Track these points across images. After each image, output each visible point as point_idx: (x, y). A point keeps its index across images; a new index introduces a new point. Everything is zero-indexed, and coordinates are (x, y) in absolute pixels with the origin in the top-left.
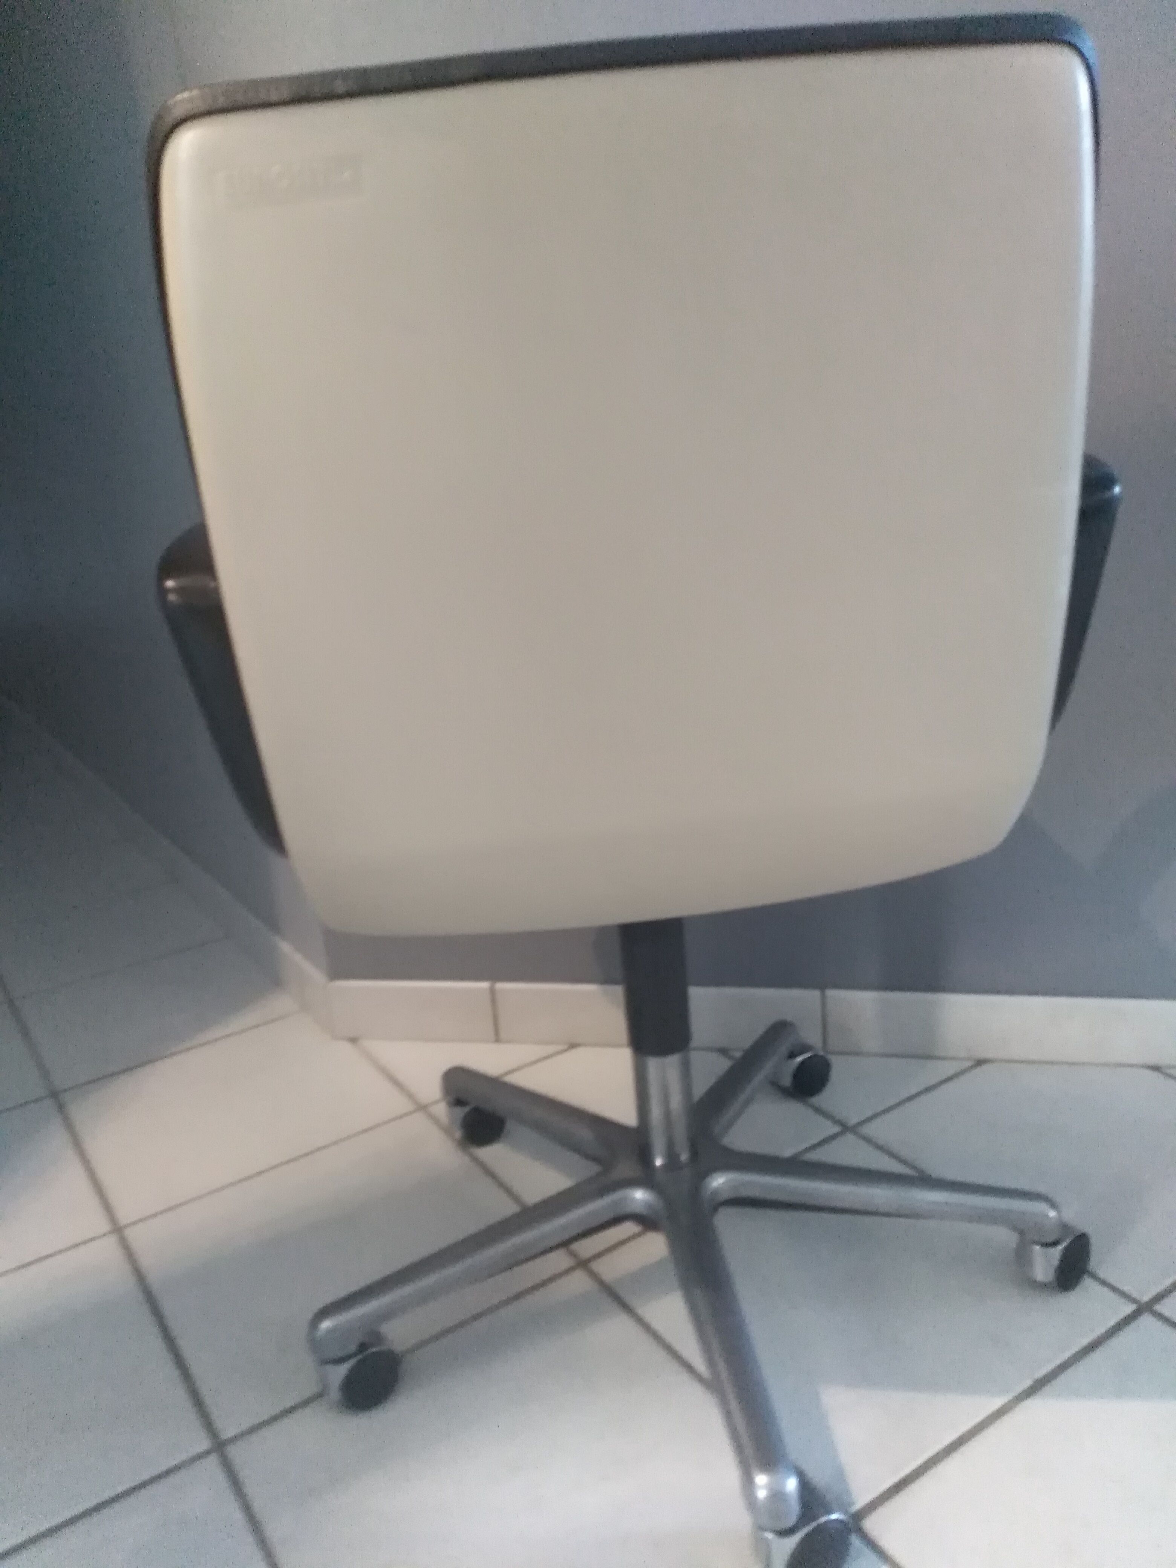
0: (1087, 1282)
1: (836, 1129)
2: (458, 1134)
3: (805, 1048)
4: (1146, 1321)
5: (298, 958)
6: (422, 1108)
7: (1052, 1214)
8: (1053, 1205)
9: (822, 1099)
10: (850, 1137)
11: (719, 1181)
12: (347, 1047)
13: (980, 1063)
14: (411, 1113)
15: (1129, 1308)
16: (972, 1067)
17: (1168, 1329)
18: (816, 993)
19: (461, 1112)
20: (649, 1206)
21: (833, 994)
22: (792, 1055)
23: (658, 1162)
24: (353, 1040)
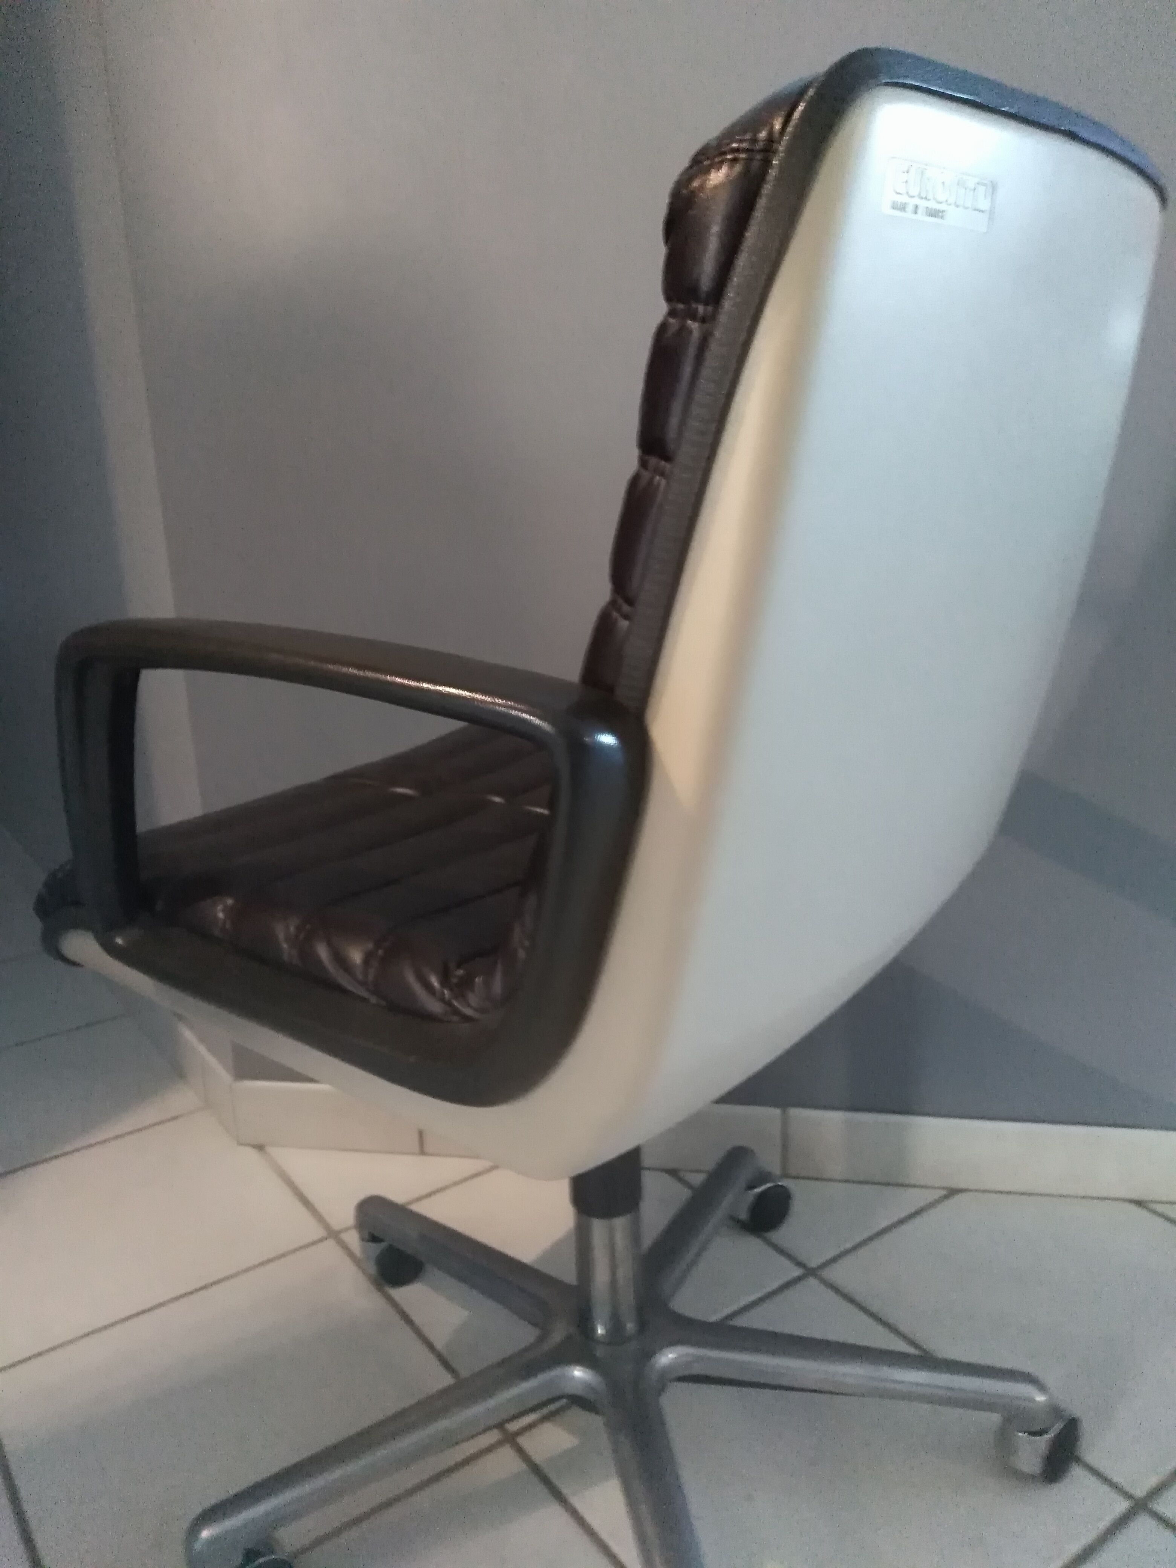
0: (1077, 1472)
1: (797, 1272)
2: (372, 1269)
3: (763, 1177)
4: (1143, 1525)
5: (202, 1049)
6: (333, 1235)
7: (1040, 1398)
8: (1042, 1387)
9: (781, 1235)
10: (812, 1281)
11: (668, 1357)
12: (253, 1155)
13: (952, 1192)
14: (321, 1240)
15: (1122, 1506)
16: (946, 1197)
17: (1167, 1534)
18: (777, 1112)
19: (376, 1249)
20: (588, 1386)
21: (797, 1113)
22: (751, 1187)
23: (600, 1331)
24: (260, 1148)
